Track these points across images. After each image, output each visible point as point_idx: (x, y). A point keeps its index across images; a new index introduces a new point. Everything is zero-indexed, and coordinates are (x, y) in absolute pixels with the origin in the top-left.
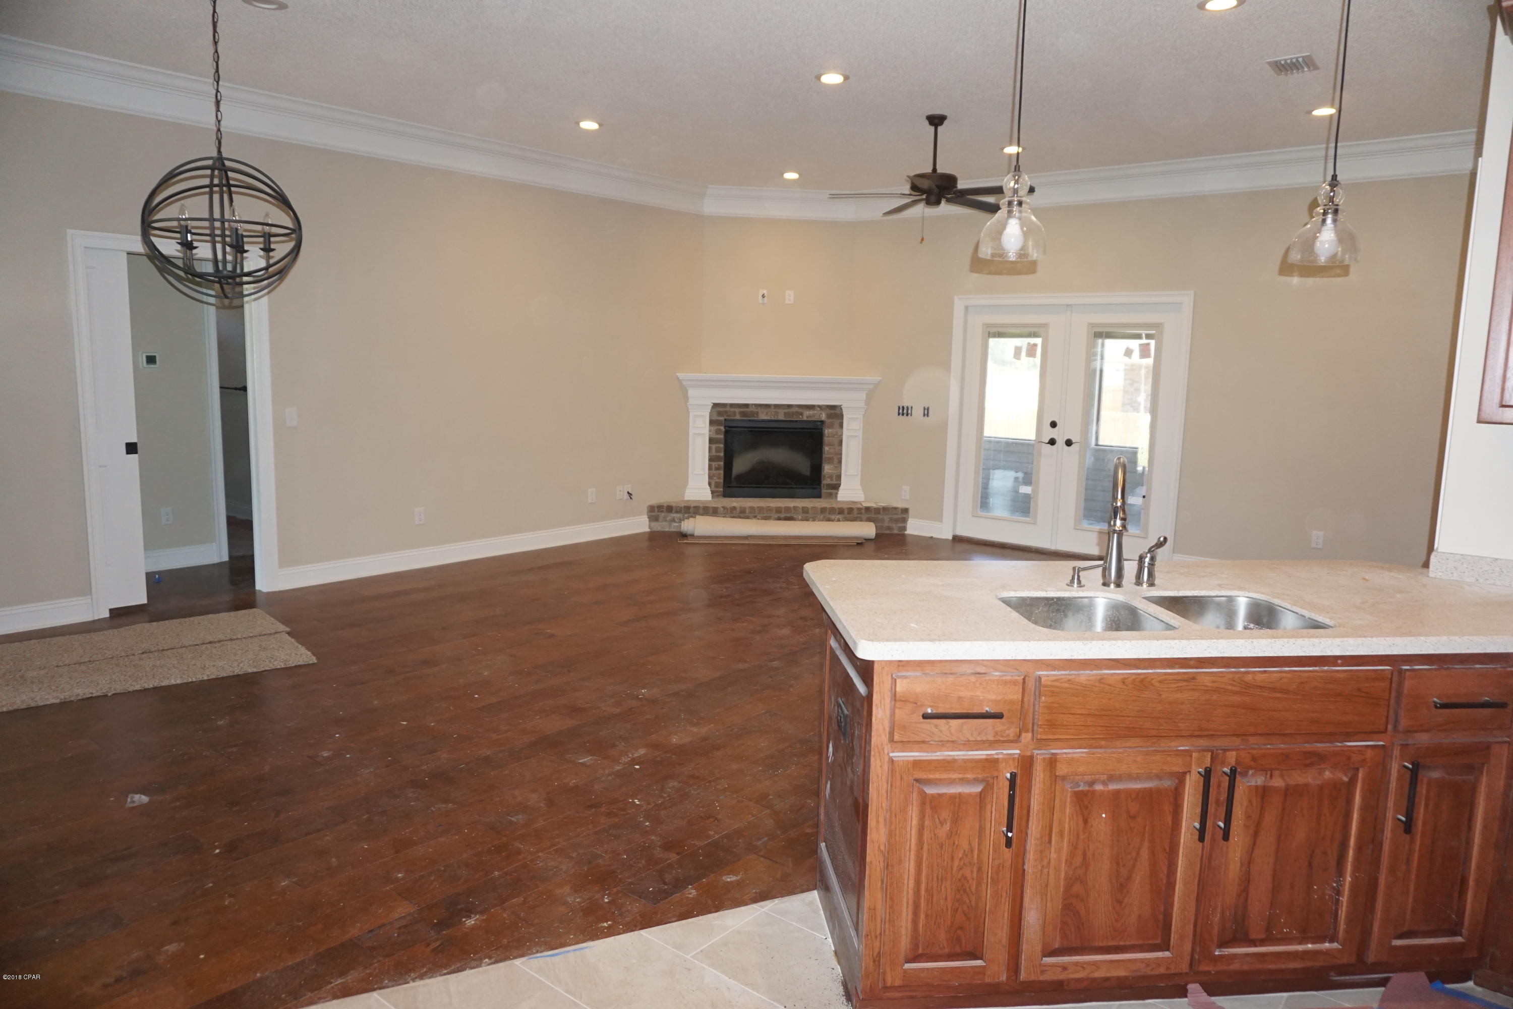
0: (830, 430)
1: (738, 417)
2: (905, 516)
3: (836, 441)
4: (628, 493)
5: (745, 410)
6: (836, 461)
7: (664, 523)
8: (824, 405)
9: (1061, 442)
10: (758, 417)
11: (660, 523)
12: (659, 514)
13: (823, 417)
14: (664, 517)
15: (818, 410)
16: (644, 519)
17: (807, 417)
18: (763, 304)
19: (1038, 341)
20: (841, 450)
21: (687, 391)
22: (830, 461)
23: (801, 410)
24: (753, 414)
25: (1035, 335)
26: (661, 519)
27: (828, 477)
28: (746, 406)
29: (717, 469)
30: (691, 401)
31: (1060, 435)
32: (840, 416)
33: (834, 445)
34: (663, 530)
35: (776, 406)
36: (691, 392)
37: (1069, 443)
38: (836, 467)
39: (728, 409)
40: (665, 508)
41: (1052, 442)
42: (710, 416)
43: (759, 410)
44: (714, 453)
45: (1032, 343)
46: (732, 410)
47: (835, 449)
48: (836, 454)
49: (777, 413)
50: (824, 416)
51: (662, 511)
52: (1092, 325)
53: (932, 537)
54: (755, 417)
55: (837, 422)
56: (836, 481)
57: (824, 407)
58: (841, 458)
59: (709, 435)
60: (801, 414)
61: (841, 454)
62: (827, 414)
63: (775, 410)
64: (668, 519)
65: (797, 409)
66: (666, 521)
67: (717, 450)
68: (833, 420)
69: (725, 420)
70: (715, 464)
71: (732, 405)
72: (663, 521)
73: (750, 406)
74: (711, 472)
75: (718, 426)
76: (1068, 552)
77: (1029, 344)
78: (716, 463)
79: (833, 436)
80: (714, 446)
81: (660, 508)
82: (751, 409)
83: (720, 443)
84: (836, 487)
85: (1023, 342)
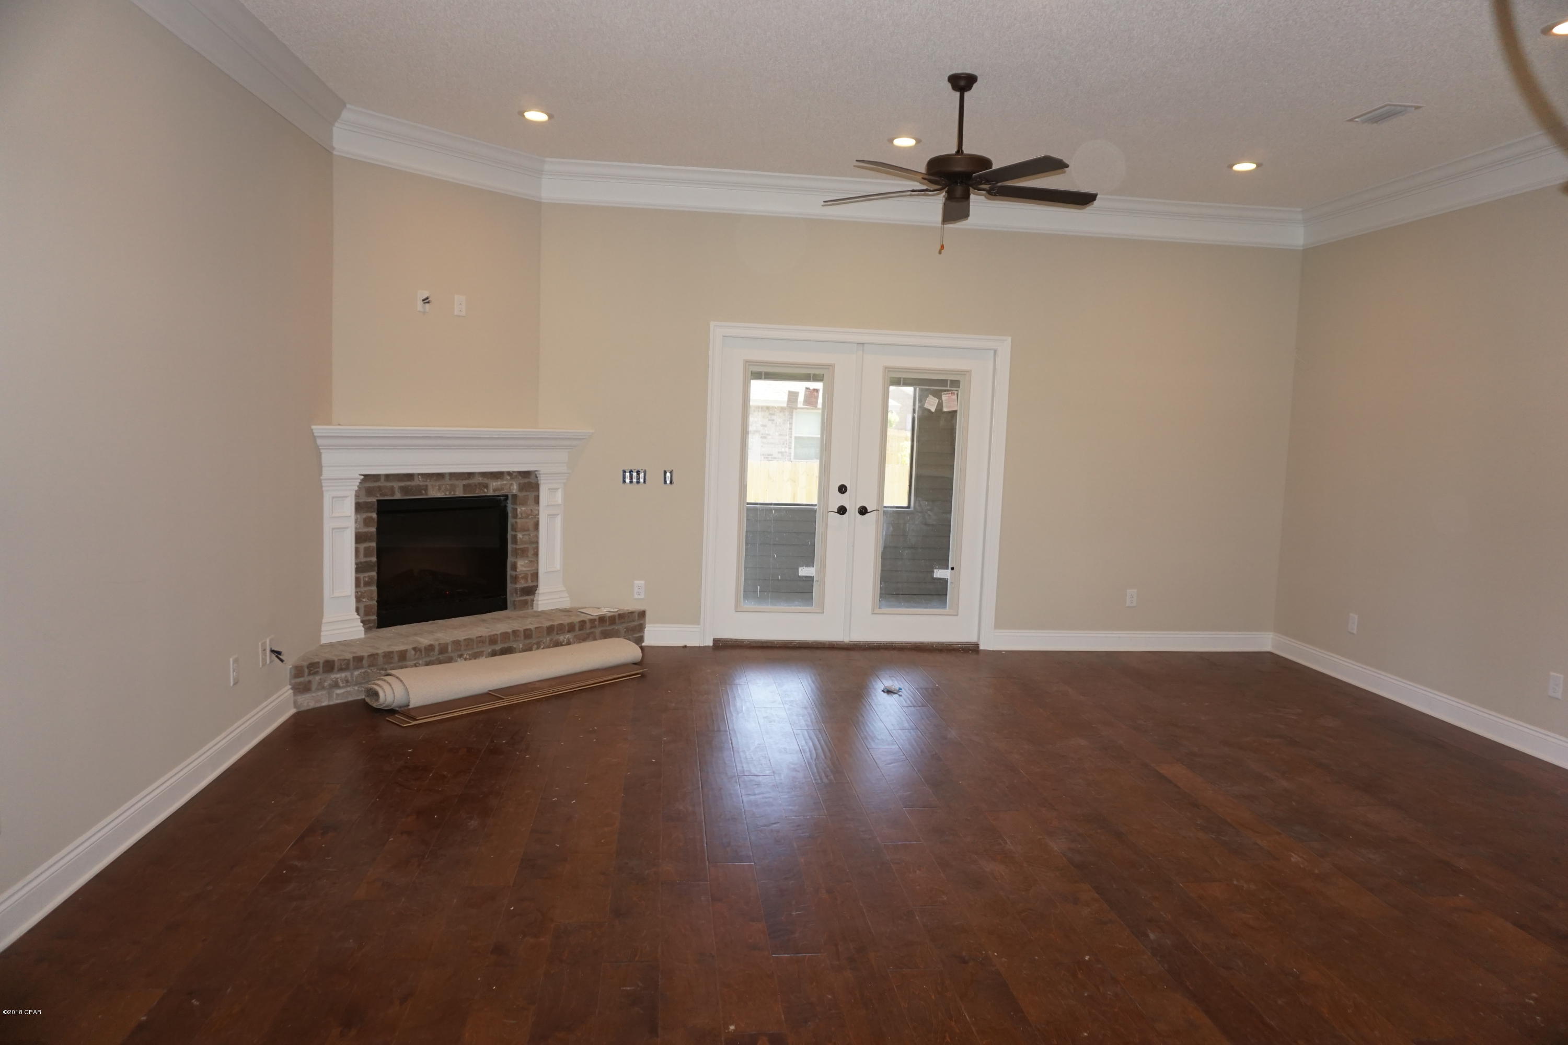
0: (523, 509)
1: (398, 496)
2: (642, 622)
3: (531, 524)
4: (273, 651)
5: (408, 483)
6: (531, 553)
7: (320, 693)
8: (514, 472)
9: (852, 510)
10: (426, 494)
11: (314, 695)
12: (311, 678)
13: (515, 489)
14: (320, 683)
15: (507, 480)
16: (286, 692)
17: (494, 490)
18: (424, 313)
19: (819, 385)
20: (537, 537)
21: (319, 455)
22: (523, 553)
23: (486, 481)
24: (419, 489)
25: (816, 378)
26: (314, 686)
27: (523, 578)
28: (410, 477)
29: (367, 584)
30: (327, 473)
31: (851, 501)
32: (535, 487)
33: (528, 530)
34: (318, 705)
35: (452, 475)
36: (327, 457)
37: (863, 511)
38: (531, 561)
39: (382, 483)
40: (321, 665)
41: (842, 510)
42: (357, 496)
43: (429, 483)
44: (362, 559)
45: (812, 388)
46: (389, 484)
47: (529, 535)
48: (532, 543)
49: (453, 487)
50: (515, 487)
51: (316, 673)
52: (887, 369)
53: (685, 647)
54: (422, 494)
55: (532, 495)
56: (532, 581)
57: (514, 474)
58: (537, 548)
59: (356, 528)
60: (486, 486)
61: (537, 543)
62: (520, 484)
63: (450, 482)
64: (326, 684)
65: (480, 480)
66: (323, 688)
67: (367, 552)
68: (528, 493)
69: (378, 501)
70: (365, 576)
71: (388, 477)
72: (318, 690)
73: (416, 478)
74: (359, 589)
75: (367, 512)
76: (870, 642)
77: (807, 389)
78: (367, 574)
79: (527, 517)
80: (362, 546)
81: (312, 667)
82: (417, 482)
83: (371, 540)
84: (531, 591)
85: (800, 387)
